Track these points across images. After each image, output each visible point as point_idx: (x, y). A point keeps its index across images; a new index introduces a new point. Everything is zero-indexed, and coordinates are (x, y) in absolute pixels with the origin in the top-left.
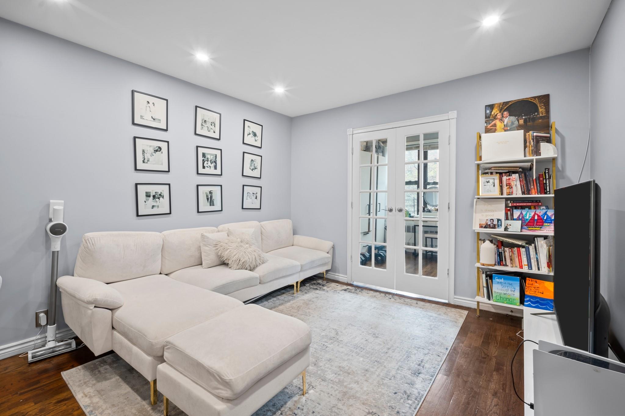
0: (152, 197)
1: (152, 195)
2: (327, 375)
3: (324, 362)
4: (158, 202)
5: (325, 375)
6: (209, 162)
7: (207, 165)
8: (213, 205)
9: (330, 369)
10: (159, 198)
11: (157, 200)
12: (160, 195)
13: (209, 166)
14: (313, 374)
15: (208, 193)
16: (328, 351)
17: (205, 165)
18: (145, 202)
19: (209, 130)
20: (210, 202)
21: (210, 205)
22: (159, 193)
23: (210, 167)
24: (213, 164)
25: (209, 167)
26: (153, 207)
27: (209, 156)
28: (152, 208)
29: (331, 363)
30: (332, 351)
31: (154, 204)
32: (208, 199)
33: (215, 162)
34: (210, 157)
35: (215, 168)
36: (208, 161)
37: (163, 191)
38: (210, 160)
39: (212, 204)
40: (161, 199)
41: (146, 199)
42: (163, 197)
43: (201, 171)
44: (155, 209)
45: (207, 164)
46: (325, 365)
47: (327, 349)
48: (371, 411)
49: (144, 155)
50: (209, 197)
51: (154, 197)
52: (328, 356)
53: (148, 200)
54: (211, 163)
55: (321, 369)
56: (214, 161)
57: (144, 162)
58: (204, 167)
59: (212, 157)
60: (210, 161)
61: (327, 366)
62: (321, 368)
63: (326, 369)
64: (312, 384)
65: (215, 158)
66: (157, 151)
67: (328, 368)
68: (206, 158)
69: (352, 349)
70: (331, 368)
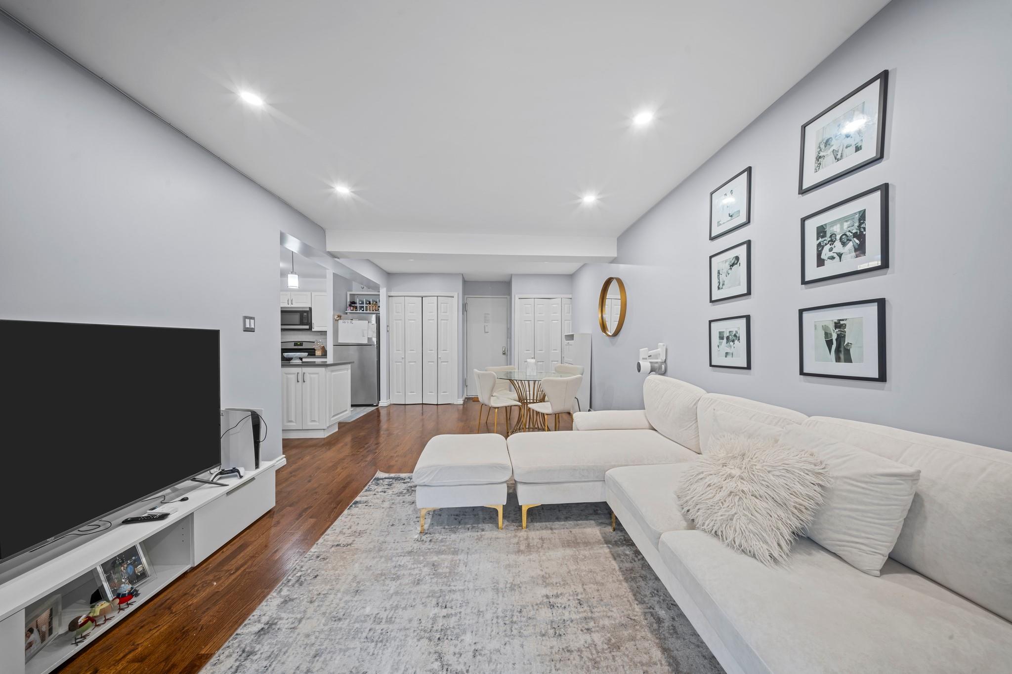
0: (725, 339)
1: (725, 335)
2: (410, 559)
3: (423, 574)
4: (733, 347)
5: (412, 557)
6: (838, 244)
7: (831, 254)
8: (848, 360)
9: (410, 569)
10: (733, 341)
11: (732, 343)
12: (735, 335)
13: (835, 255)
14: (427, 553)
15: (832, 327)
16: (430, 598)
17: (825, 254)
18: (718, 346)
19: (839, 157)
20: (838, 351)
21: (838, 360)
22: (734, 333)
23: (840, 255)
24: (850, 245)
25: (837, 258)
26: (727, 353)
27: (837, 230)
28: (726, 357)
29: (414, 576)
30: (423, 601)
31: (728, 350)
32: (829, 343)
33: (860, 236)
34: (842, 228)
35: (861, 249)
36: (832, 241)
37: (739, 328)
38: (838, 237)
39: (842, 356)
40: (736, 342)
41: (720, 342)
42: (739, 340)
43: (813, 272)
44: (729, 357)
45: (831, 250)
46: (420, 570)
47: (434, 602)
48: (349, 547)
49: (719, 279)
50: (834, 337)
51: (728, 338)
52: (425, 588)
53: (721, 343)
54: (844, 244)
55: (422, 563)
56: (855, 235)
57: (719, 288)
58: (820, 262)
59: (846, 225)
60: (841, 239)
61: (417, 571)
62: (423, 565)
63: (415, 566)
64: (420, 542)
65: (857, 224)
66: (732, 265)
67: (414, 568)
68: (828, 235)
69: (391, 627)
70: (410, 571)
